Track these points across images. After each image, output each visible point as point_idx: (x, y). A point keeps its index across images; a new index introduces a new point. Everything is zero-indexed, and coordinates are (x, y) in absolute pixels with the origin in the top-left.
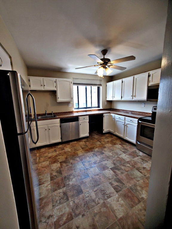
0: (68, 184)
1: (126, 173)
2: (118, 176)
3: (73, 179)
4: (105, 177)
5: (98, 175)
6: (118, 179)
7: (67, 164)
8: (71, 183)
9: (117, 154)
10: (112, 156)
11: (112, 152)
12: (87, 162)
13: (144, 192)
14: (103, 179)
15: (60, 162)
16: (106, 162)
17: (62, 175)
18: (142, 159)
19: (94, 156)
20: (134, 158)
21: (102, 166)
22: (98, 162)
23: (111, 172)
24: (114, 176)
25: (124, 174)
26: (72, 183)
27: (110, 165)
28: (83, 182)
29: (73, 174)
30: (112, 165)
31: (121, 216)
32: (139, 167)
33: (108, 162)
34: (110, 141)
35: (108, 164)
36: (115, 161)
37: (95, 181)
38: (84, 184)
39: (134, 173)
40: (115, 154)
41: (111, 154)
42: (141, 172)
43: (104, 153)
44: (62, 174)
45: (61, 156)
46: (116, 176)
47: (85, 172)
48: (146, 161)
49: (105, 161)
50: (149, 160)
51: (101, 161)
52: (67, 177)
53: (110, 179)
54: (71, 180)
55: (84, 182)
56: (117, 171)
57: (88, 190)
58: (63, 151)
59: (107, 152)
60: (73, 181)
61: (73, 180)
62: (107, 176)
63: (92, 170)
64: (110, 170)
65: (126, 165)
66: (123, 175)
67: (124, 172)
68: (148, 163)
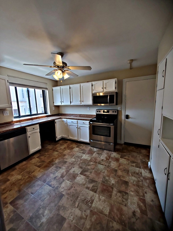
0: (41, 225)
1: (94, 171)
2: (89, 177)
3: (44, 212)
4: (80, 185)
5: (72, 187)
6: (91, 180)
7: (25, 198)
8: (44, 220)
9: (79, 157)
10: (75, 161)
11: (73, 157)
12: (53, 180)
13: (111, 179)
14: (79, 189)
15: (11, 203)
16: (73, 170)
17: (23, 220)
18: (98, 154)
19: (58, 170)
20: (92, 155)
21: (71, 175)
22: (65, 173)
23: (82, 176)
24: (86, 179)
25: (93, 172)
26: (46, 218)
27: (78, 170)
28: (59, 206)
29: (41, 206)
30: (80, 170)
31: (108, 211)
32: (100, 161)
33: (74, 168)
34: (66, 147)
35: (75, 171)
36: (80, 165)
37: (73, 196)
38: (62, 208)
39: (99, 167)
40: (77, 158)
41: (73, 160)
42: (102, 165)
43: (67, 162)
44: (23, 218)
45: (8, 192)
46: (88, 178)
47: (56, 194)
48: (101, 154)
49: (71, 169)
50: (102, 153)
51: (67, 171)
52: (34, 217)
53: (84, 185)
54: (42, 215)
55: (61, 205)
56: (86, 173)
57: (69, 211)
58: (8, 183)
59: (69, 159)
60: (45, 216)
61: (45, 214)
62: (81, 183)
63: (63, 185)
64: (80, 176)
65: (91, 164)
66: (92, 174)
67: (92, 171)
68: (103, 155)
